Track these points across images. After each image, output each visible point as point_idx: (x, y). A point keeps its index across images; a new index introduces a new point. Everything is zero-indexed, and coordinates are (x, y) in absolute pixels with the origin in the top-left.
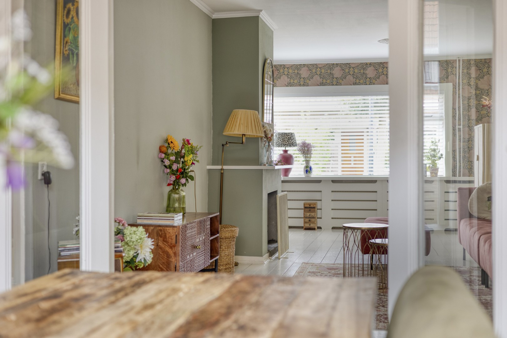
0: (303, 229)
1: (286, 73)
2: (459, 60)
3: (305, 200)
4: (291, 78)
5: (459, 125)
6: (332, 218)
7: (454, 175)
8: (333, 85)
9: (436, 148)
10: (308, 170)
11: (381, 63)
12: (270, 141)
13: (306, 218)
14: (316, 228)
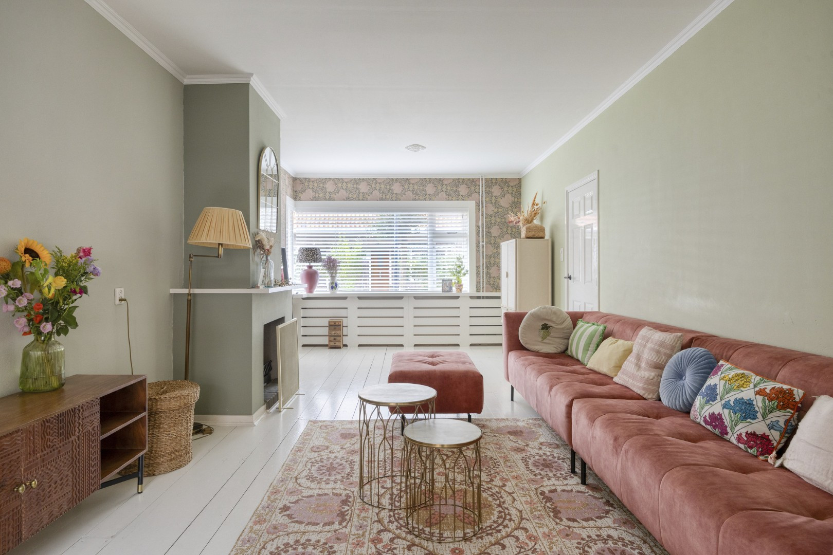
0: (328, 348)
1: (311, 187)
2: (482, 179)
3: (330, 317)
4: (316, 192)
5: (483, 242)
6: (359, 336)
7: (478, 291)
8: (359, 200)
9: (460, 264)
10: (334, 286)
11: (407, 179)
12: (268, 254)
13: (331, 336)
14: (342, 346)
